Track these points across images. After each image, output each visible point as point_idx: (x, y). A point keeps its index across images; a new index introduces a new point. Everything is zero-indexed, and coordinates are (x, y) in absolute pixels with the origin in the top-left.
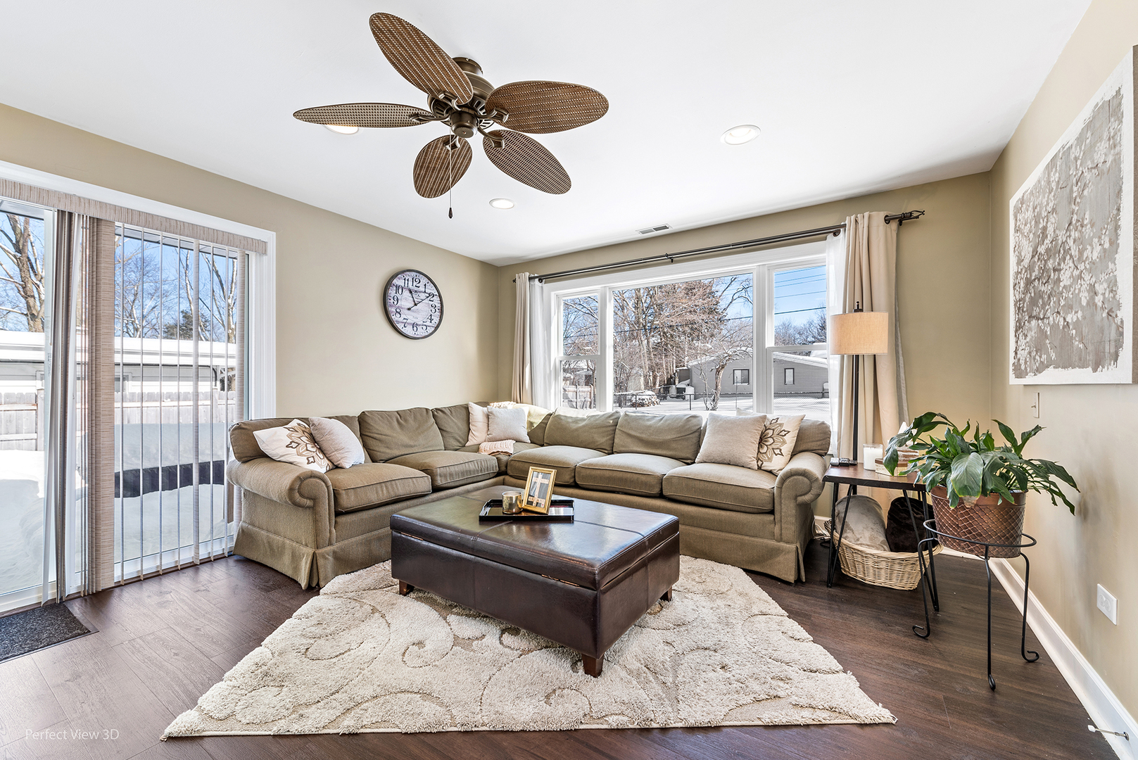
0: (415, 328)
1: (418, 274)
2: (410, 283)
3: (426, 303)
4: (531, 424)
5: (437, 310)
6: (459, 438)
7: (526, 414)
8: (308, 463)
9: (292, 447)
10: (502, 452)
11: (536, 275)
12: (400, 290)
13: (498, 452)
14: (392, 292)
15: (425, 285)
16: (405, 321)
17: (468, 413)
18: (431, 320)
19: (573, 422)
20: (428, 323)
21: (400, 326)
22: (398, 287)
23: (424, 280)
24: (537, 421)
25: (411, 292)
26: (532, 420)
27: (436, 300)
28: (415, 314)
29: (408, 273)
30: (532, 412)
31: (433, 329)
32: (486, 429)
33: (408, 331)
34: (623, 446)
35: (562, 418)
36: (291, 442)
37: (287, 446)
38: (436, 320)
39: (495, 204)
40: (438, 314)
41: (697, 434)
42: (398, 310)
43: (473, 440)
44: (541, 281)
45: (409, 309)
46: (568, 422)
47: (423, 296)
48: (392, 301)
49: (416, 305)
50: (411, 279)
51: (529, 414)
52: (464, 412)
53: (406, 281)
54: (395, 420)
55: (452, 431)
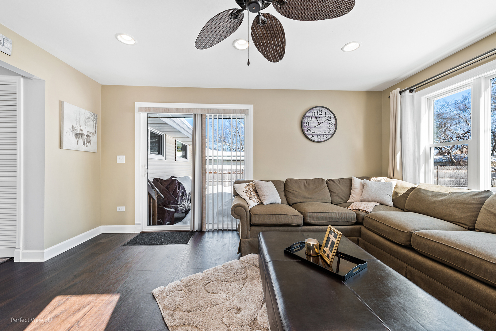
0: (319, 137)
1: (321, 108)
2: (316, 114)
3: (326, 123)
4: (396, 193)
5: (333, 125)
6: (342, 197)
7: (394, 186)
8: (249, 200)
9: (245, 192)
10: (362, 210)
11: (406, 88)
12: (310, 118)
13: (359, 209)
14: (306, 120)
15: (325, 113)
16: (313, 133)
17: (351, 183)
18: (329, 131)
19: (432, 196)
20: (327, 133)
21: (310, 137)
22: (309, 117)
23: (324, 110)
24: (401, 192)
25: (316, 118)
26: (397, 191)
27: (333, 120)
28: (319, 129)
29: (315, 109)
30: (399, 185)
31: (330, 136)
32: (361, 194)
33: (315, 138)
35: (422, 191)
36: (245, 190)
37: (244, 192)
38: (332, 130)
39: (346, 49)
40: (334, 127)
42: (309, 129)
43: (352, 199)
44: (411, 91)
45: (315, 127)
46: (428, 196)
47: (324, 119)
48: (306, 124)
49: (319, 124)
50: (316, 112)
51: (396, 187)
53: (314, 113)
54: (303, 184)
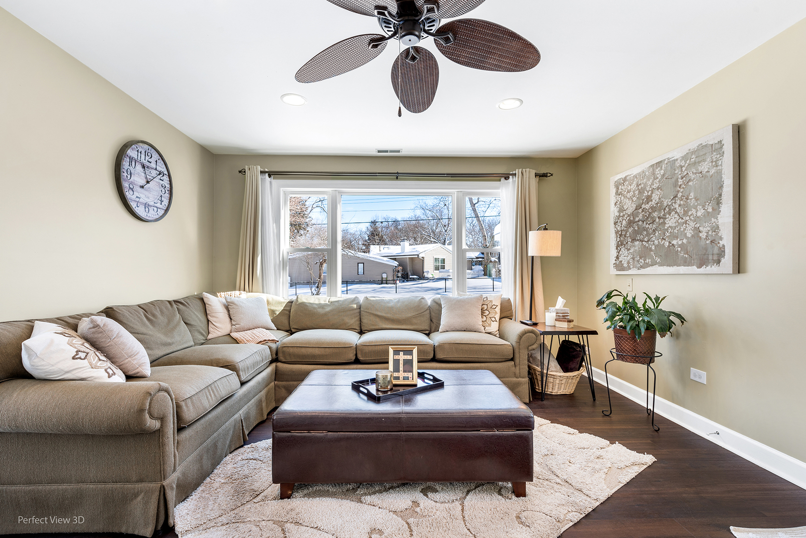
0: (147, 209)
1: (150, 148)
2: (143, 156)
3: (157, 182)
4: (272, 312)
5: (167, 192)
7: (266, 301)
8: (109, 377)
9: (80, 358)
10: (269, 340)
12: (133, 163)
13: (265, 340)
14: (125, 164)
15: (156, 161)
16: (138, 199)
17: (204, 304)
18: (162, 201)
19: (319, 308)
20: (158, 205)
21: (133, 205)
22: (131, 159)
23: (156, 156)
24: (279, 309)
25: (143, 167)
26: (273, 308)
27: (166, 182)
28: (147, 193)
29: (141, 144)
30: (270, 300)
31: (163, 212)
32: (228, 319)
33: (140, 211)
34: (373, 325)
35: (307, 304)
36: (77, 352)
37: (74, 358)
38: (166, 202)
39: (286, 99)
40: (167, 195)
41: (428, 311)
42: (131, 187)
43: (216, 331)
44: (270, 176)
45: (142, 187)
46: (315, 308)
47: (154, 173)
48: (125, 174)
49: (148, 182)
50: (143, 152)
51: (268, 303)
52: (199, 303)
53: (139, 154)
55: (196, 324)
